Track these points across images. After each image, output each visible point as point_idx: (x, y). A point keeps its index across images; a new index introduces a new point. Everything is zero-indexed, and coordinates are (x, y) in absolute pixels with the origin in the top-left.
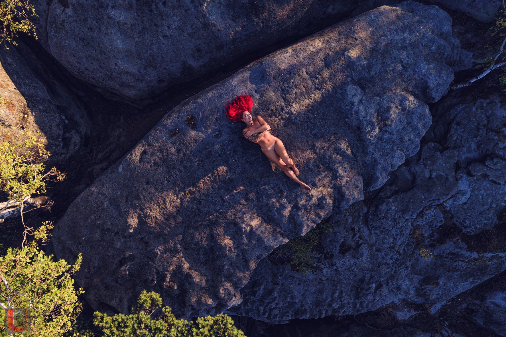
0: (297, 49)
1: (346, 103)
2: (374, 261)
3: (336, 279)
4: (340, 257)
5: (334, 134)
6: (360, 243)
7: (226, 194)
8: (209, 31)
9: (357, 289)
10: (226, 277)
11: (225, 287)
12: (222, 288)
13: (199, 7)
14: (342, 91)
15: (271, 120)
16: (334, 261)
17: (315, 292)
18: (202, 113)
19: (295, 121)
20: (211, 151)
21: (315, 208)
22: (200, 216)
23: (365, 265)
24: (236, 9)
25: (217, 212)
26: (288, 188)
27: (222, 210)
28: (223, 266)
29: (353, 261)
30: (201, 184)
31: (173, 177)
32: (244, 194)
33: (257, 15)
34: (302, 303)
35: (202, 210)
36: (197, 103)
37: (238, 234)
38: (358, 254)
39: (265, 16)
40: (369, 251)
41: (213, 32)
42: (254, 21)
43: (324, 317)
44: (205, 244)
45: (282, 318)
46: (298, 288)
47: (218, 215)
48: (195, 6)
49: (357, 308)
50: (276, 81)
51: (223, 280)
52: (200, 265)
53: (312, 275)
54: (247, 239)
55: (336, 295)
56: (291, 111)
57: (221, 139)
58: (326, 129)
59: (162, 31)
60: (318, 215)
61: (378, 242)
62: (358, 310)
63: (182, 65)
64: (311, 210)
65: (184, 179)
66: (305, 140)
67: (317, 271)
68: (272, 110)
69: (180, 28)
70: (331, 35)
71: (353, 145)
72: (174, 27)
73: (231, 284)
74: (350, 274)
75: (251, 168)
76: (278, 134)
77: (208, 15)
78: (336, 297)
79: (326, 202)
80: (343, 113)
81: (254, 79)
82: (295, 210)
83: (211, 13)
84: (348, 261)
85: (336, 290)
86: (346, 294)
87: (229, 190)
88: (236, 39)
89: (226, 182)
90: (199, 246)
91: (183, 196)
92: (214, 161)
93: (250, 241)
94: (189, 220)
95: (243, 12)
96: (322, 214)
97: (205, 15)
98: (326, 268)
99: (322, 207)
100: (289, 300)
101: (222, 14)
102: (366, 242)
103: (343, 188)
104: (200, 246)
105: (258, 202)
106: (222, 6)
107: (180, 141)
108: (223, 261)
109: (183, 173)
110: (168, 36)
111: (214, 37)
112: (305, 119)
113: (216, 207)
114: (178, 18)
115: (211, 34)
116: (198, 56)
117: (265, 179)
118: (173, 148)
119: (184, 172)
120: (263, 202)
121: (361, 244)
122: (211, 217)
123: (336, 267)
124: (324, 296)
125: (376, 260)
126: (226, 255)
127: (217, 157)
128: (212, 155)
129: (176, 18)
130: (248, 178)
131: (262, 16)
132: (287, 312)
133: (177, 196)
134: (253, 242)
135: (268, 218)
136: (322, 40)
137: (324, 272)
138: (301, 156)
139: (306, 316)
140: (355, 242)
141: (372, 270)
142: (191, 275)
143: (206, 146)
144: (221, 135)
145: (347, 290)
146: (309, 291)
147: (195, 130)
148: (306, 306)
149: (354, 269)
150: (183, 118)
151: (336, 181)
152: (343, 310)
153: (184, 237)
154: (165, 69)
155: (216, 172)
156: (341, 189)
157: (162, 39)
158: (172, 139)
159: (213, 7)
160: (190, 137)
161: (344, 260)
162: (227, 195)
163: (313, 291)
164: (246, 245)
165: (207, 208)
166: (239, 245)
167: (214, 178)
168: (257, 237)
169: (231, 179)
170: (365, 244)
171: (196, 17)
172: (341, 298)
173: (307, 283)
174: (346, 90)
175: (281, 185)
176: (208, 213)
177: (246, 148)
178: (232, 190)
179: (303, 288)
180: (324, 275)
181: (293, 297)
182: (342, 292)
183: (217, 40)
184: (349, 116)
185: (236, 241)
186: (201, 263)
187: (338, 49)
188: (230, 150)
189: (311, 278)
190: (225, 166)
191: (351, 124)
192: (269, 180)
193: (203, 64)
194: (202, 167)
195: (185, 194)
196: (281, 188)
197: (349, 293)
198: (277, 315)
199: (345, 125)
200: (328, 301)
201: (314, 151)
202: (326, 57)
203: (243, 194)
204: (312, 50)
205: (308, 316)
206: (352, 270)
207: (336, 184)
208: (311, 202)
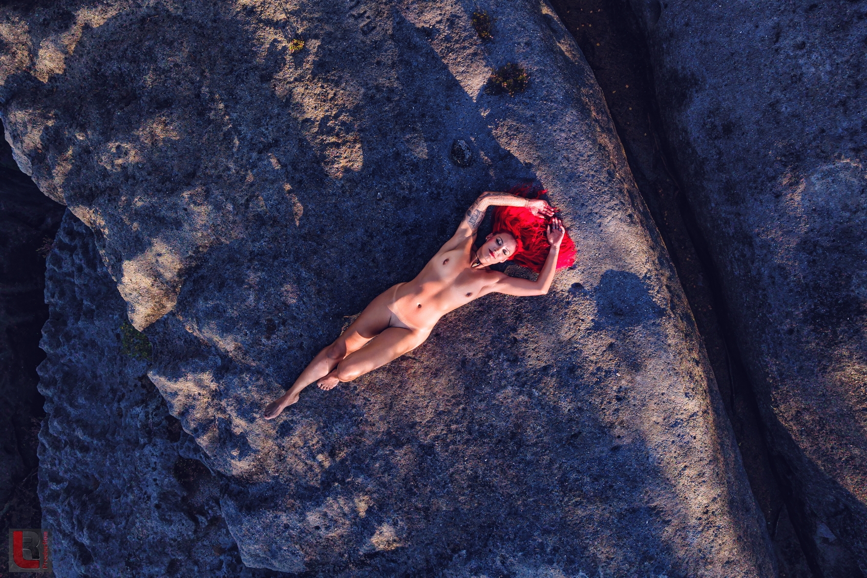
0: (694, 427)
1: (511, 559)
2: (145, 551)
3: (118, 438)
4: (169, 460)
5: (428, 509)
6: (201, 519)
7: (283, 159)
8: (777, 166)
9: (89, 492)
10: (57, 130)
11: (29, 128)
12: (27, 118)
13: (850, 145)
14: (548, 550)
15: (485, 322)
16: (158, 441)
17: (95, 376)
18: (533, 116)
19: (476, 394)
20: (414, 130)
21: (221, 421)
22: (226, 74)
23: (138, 525)
24: (836, 256)
25: (234, 127)
26: (280, 351)
27: (237, 142)
28: (83, 128)
29: (153, 492)
30: (322, 87)
31: (351, 8)
32: (276, 214)
33: (812, 317)
34: (75, 337)
35: (243, 81)
36: (566, 107)
37: (163, 181)
38: (170, 510)
39: (808, 342)
40: (175, 540)
41: (774, 178)
42: (795, 306)
43: (39, 390)
44: (149, 79)
45: (51, 278)
46: (110, 333)
47: (225, 129)
48: (856, 132)
49: (50, 484)
50: (599, 352)
51: (50, 123)
52: (94, 60)
53: (136, 376)
54: (142, 207)
55: (79, 433)
56: (505, 387)
57: (447, 165)
58: (444, 487)
59: (794, 26)
60: (204, 426)
61: (196, 568)
62: (45, 485)
63: (693, 74)
64: (218, 410)
65: (343, 38)
66: (418, 420)
67: (145, 391)
68: (515, 330)
69: (797, 79)
70: (727, 538)
71: (393, 561)
72: (801, 62)
73: (39, 146)
74: (124, 479)
75: (351, 244)
76: (443, 339)
77: (825, 168)
78: (74, 431)
79: (233, 458)
80: (486, 545)
81: (618, 285)
82: (219, 362)
83: (830, 180)
84: (155, 480)
85: (92, 436)
86: (78, 461)
87: (295, 169)
88: (751, 245)
89: (318, 163)
90: (145, 61)
91: (294, 30)
92: (384, 135)
93: (137, 215)
94: (221, 39)
95: (824, 276)
96: (203, 441)
97: (826, 159)
98: (147, 416)
99: (224, 443)
100: (85, 302)
101: (822, 212)
102: (201, 535)
103: (270, 515)
104: (143, 66)
105: (251, 253)
106: (848, 214)
107: (457, 42)
108: (94, 129)
109: (361, 37)
110: (777, 41)
111: (759, 181)
112: (481, 425)
113: (248, 126)
114: (824, 78)
115: (770, 172)
116: (714, 127)
117: (315, 284)
118: (439, 18)
119: (363, 42)
120: (249, 268)
121: (195, 520)
122: (221, 106)
123: (145, 444)
124: (81, 401)
125: (148, 558)
126: (108, 140)
127: (394, 145)
128: (403, 130)
129: (827, 73)
130: (322, 231)
131: (809, 334)
132: (62, 294)
133: (293, 13)
134: (135, 224)
135: (202, 277)
136: (713, 507)
137: (138, 409)
138: (372, 400)
139: (45, 343)
140: (202, 506)
141: (123, 543)
142: (67, 28)
143: (432, 117)
144: (459, 165)
145: (87, 464)
146: (100, 360)
147: (484, 88)
148: (66, 347)
149: (133, 492)
150: (525, 58)
151: (292, 497)
152: (47, 446)
153: (175, 19)
154: (687, 25)
155: (350, 137)
156: (268, 508)
157: (770, 23)
158: (465, 18)
159: (849, 186)
160: (463, 72)
161: (159, 467)
162: (279, 161)
163: (100, 372)
164: (129, 203)
165: (249, 99)
166: (130, 181)
167: (333, 129)
168: (146, 238)
169: (326, 181)
170: (195, 532)
171: (823, 131)
172: (72, 446)
173: (118, 358)
174: (550, 562)
175: (292, 330)
176: (232, 100)
177: (414, 237)
178: (291, 180)
179: (109, 347)
180: (132, 406)
181: (90, 315)
182: (85, 449)
183: (750, 188)
184: (473, 564)
185: (144, 173)
186: (99, 64)
187: (681, 554)
188: (411, 186)
189: (128, 371)
190: (365, 166)
191: (450, 563)
192: (309, 296)
193: (692, 139)
194: (372, 98)
195: (297, 37)
196: (282, 328)
197: (80, 468)
198: (60, 267)
199: (452, 546)
200: (69, 409)
201: (381, 441)
202: (658, 513)
203: (278, 210)
204: (687, 472)
205: (45, 348)
206: (131, 487)
207: (284, 495)
208: (234, 415)
